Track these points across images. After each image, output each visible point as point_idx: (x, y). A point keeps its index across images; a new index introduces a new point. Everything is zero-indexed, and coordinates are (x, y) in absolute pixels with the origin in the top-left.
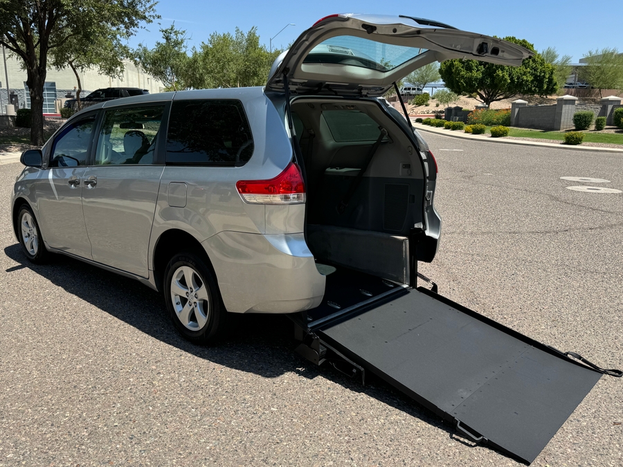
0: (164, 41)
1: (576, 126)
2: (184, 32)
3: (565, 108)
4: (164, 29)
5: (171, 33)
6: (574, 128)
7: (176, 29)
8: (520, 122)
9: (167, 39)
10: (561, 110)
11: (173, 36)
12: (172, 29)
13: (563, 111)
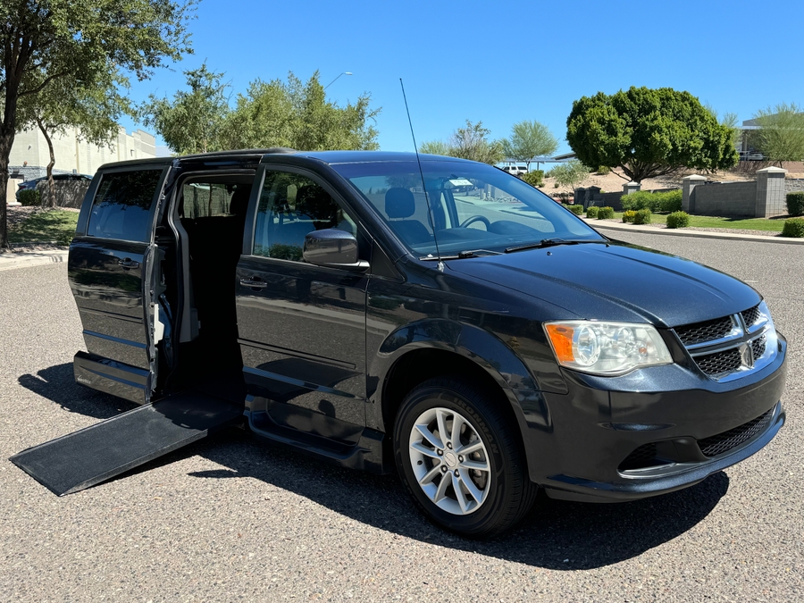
0: (189, 90)
1: (789, 211)
2: (222, 75)
3: (772, 184)
4: (191, 71)
5: (201, 77)
6: (786, 213)
7: (209, 70)
8: (698, 207)
9: (195, 85)
10: (765, 187)
11: (204, 82)
12: (202, 71)
13: (768, 189)
